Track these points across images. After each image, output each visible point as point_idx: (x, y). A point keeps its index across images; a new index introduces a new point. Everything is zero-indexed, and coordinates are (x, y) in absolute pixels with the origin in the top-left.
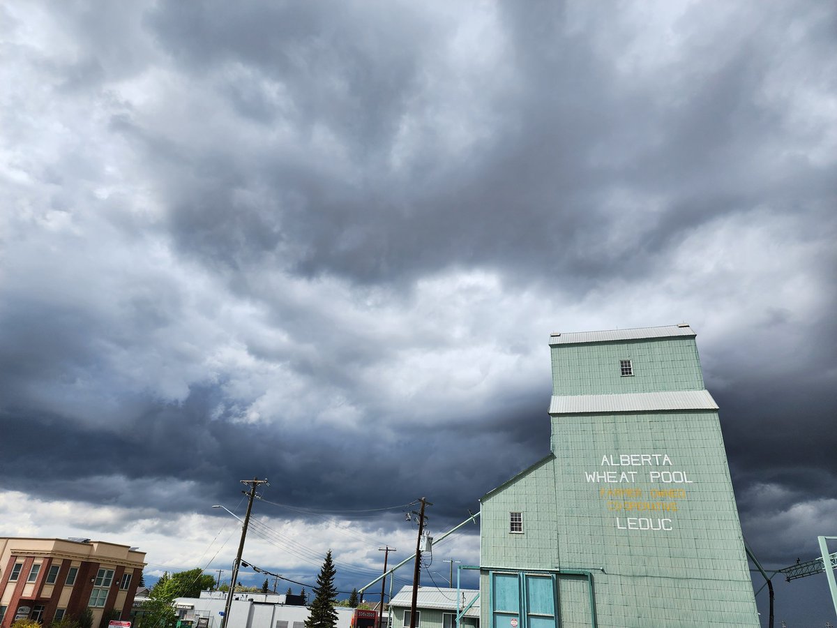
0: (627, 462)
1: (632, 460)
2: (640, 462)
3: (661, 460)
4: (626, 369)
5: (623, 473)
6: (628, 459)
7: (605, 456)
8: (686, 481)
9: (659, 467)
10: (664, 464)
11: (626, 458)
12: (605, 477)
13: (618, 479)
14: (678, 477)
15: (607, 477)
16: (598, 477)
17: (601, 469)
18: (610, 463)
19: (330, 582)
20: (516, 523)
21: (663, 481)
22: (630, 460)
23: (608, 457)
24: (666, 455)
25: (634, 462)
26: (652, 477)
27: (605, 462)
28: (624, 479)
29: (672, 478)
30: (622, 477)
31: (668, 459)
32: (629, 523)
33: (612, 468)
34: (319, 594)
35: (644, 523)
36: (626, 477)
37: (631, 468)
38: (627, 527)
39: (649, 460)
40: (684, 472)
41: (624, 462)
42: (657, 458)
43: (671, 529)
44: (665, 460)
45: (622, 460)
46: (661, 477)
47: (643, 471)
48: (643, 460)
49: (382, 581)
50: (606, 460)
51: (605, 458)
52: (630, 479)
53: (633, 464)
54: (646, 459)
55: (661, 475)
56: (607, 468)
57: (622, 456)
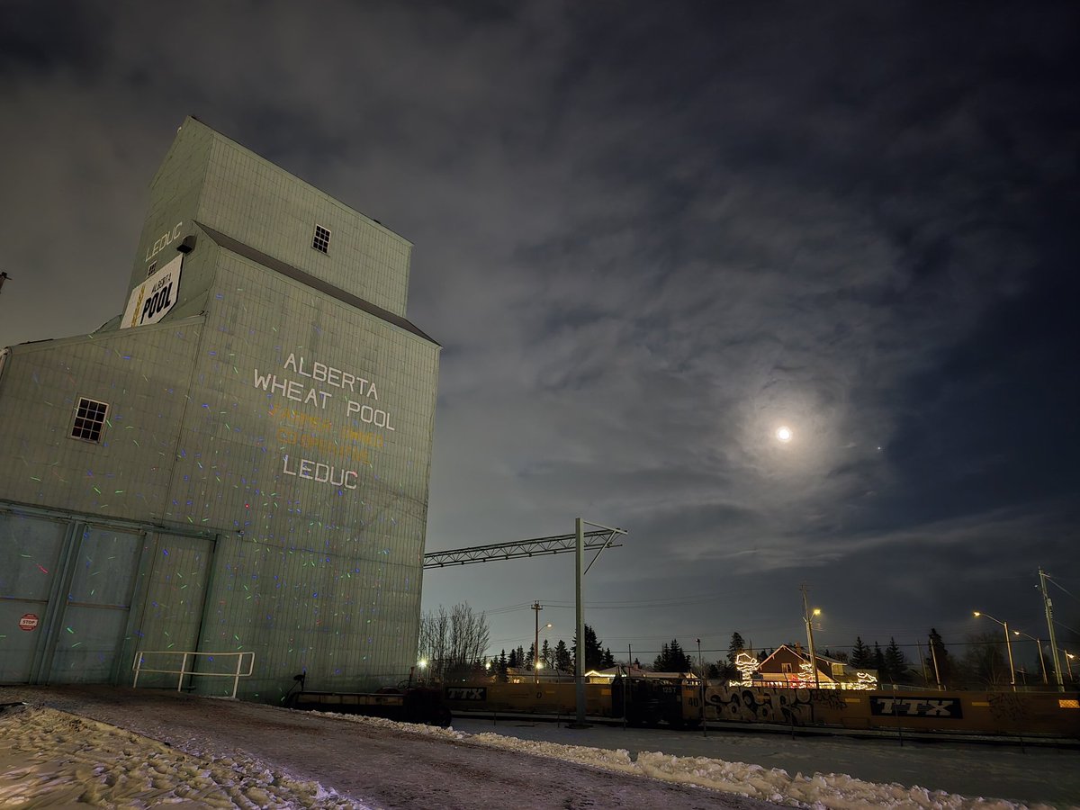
0: (322, 376)
1: (330, 376)
2: (339, 382)
3: (367, 387)
5: (313, 390)
6: (323, 371)
7: (291, 355)
8: (388, 427)
9: (361, 397)
10: (368, 395)
11: (321, 369)
12: (284, 387)
13: (304, 396)
14: (380, 418)
15: (288, 389)
16: (274, 384)
17: (281, 374)
18: (298, 369)
20: (88, 421)
21: (362, 418)
22: (327, 375)
23: (296, 359)
24: (373, 384)
25: (332, 379)
26: (349, 408)
27: (290, 364)
28: (312, 400)
29: (373, 418)
30: (309, 396)
31: (375, 390)
32: (302, 468)
33: (298, 378)
36: (314, 397)
37: (324, 386)
38: (298, 474)
39: (351, 383)
40: (388, 413)
41: (318, 375)
42: (361, 384)
43: (354, 487)
44: (371, 390)
45: (314, 370)
46: (360, 412)
47: (339, 396)
48: (344, 381)
50: (293, 362)
51: (291, 359)
52: (320, 403)
53: (329, 382)
54: (349, 380)
55: (360, 409)
56: (292, 374)
57: (317, 364)
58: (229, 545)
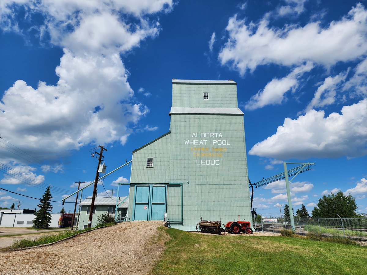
1: (206, 135)
3: (218, 135)
4: (206, 97)
5: (201, 141)
6: (204, 135)
7: (194, 133)
8: (227, 144)
9: (217, 138)
10: (219, 137)
11: (203, 134)
12: (193, 142)
13: (199, 143)
14: (224, 143)
15: (194, 142)
16: (190, 142)
17: (191, 139)
18: (196, 136)
19: (48, 202)
20: (150, 163)
21: (218, 144)
22: (205, 135)
23: (195, 134)
24: (220, 133)
25: (207, 136)
26: (213, 142)
28: (201, 143)
29: (222, 143)
30: (201, 142)
31: (221, 135)
32: (202, 162)
33: (197, 139)
34: (41, 207)
35: (208, 162)
36: (202, 142)
37: (205, 138)
38: (201, 164)
39: (213, 135)
40: (227, 141)
41: (202, 136)
42: (216, 134)
43: (219, 164)
44: (220, 135)
45: (201, 135)
47: (210, 140)
48: (210, 135)
49: (77, 193)
50: (195, 135)
51: (194, 134)
52: (204, 143)
53: (206, 137)
54: (212, 135)
55: (217, 142)
56: (194, 138)
57: (201, 133)
58: (185, 185)
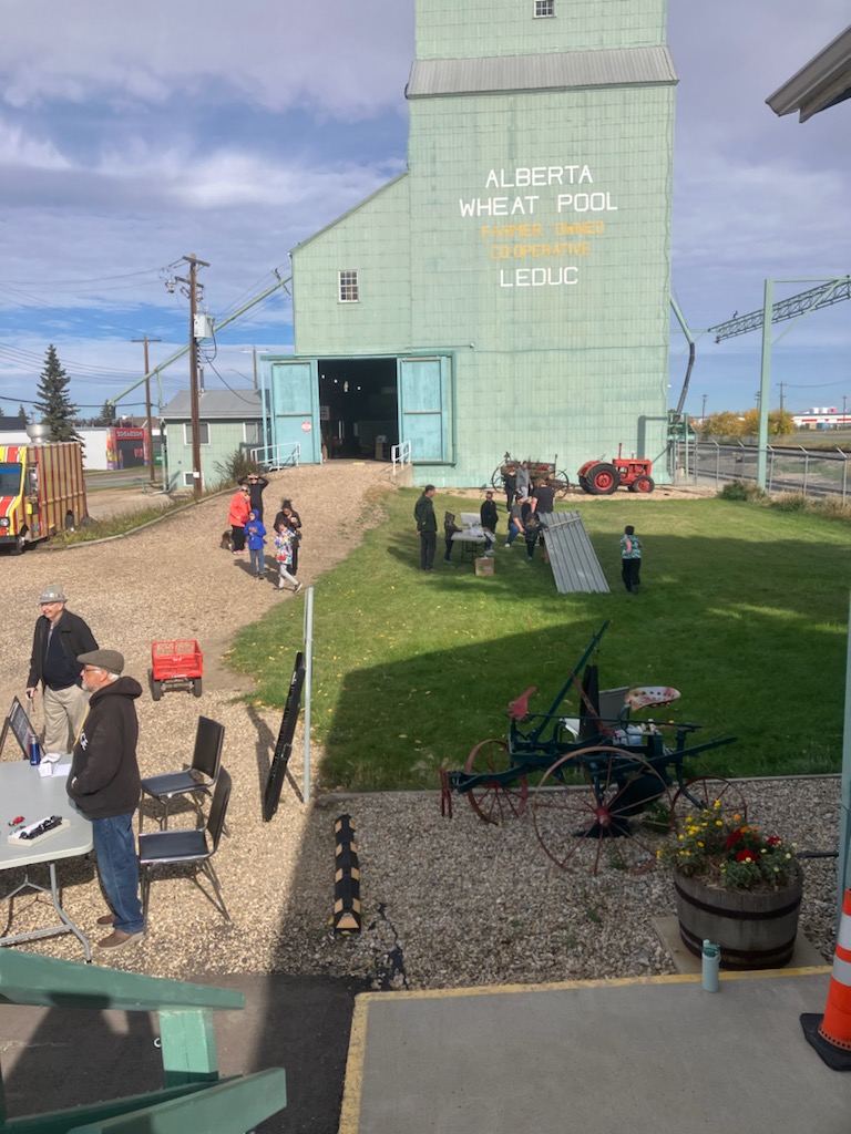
0: (525, 181)
1: (534, 176)
2: (545, 179)
3: (577, 173)
5: (518, 199)
6: (527, 175)
7: (492, 172)
8: (608, 208)
9: (570, 186)
10: (580, 181)
11: (526, 173)
12: (489, 207)
13: (509, 209)
14: (597, 202)
15: (494, 207)
16: (479, 207)
17: (481, 193)
18: (500, 183)
19: (63, 394)
20: (349, 286)
21: (576, 208)
22: (531, 177)
23: (498, 174)
24: (586, 167)
25: (537, 180)
26: (560, 203)
27: (492, 182)
28: (518, 209)
29: (589, 204)
30: (516, 206)
31: (588, 174)
32: (518, 278)
33: (501, 192)
34: (46, 412)
35: (539, 276)
36: (521, 205)
37: (530, 190)
38: (514, 284)
39: (559, 176)
40: (608, 194)
41: (521, 181)
42: (572, 172)
43: (575, 282)
44: (583, 174)
45: (518, 178)
46: (573, 203)
47: (547, 194)
48: (550, 175)
50: (495, 178)
51: (492, 176)
52: (527, 208)
53: (534, 184)
54: (556, 173)
55: (573, 199)
56: (494, 191)
57: (518, 170)
58: (462, 358)
